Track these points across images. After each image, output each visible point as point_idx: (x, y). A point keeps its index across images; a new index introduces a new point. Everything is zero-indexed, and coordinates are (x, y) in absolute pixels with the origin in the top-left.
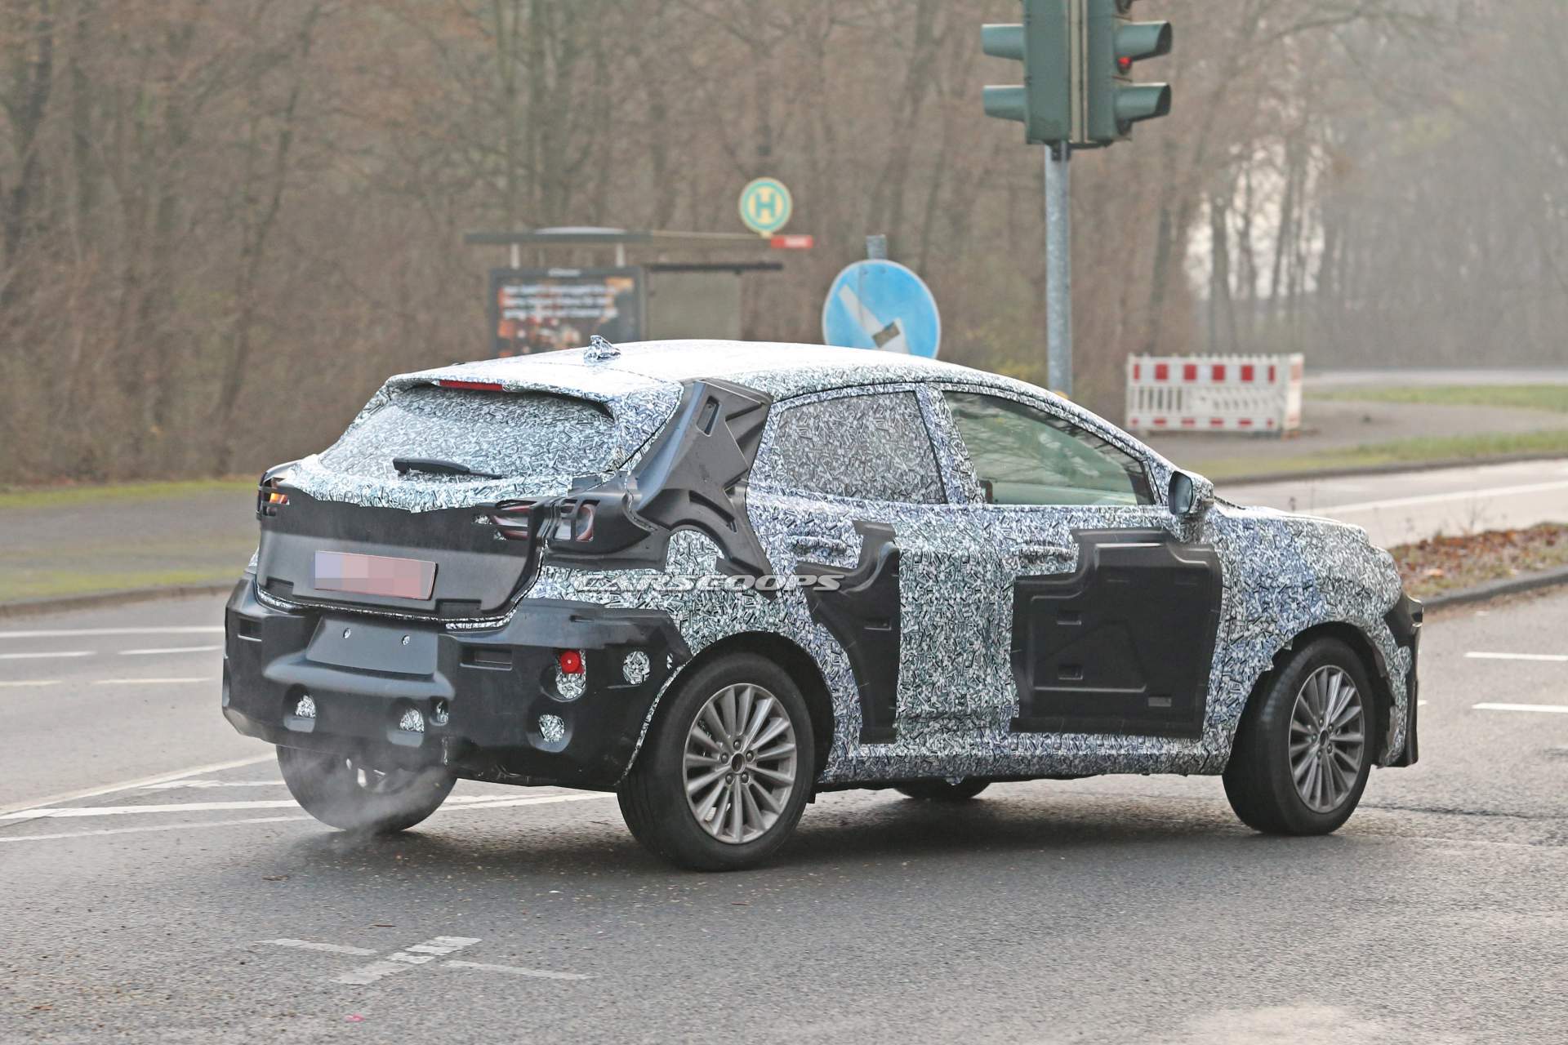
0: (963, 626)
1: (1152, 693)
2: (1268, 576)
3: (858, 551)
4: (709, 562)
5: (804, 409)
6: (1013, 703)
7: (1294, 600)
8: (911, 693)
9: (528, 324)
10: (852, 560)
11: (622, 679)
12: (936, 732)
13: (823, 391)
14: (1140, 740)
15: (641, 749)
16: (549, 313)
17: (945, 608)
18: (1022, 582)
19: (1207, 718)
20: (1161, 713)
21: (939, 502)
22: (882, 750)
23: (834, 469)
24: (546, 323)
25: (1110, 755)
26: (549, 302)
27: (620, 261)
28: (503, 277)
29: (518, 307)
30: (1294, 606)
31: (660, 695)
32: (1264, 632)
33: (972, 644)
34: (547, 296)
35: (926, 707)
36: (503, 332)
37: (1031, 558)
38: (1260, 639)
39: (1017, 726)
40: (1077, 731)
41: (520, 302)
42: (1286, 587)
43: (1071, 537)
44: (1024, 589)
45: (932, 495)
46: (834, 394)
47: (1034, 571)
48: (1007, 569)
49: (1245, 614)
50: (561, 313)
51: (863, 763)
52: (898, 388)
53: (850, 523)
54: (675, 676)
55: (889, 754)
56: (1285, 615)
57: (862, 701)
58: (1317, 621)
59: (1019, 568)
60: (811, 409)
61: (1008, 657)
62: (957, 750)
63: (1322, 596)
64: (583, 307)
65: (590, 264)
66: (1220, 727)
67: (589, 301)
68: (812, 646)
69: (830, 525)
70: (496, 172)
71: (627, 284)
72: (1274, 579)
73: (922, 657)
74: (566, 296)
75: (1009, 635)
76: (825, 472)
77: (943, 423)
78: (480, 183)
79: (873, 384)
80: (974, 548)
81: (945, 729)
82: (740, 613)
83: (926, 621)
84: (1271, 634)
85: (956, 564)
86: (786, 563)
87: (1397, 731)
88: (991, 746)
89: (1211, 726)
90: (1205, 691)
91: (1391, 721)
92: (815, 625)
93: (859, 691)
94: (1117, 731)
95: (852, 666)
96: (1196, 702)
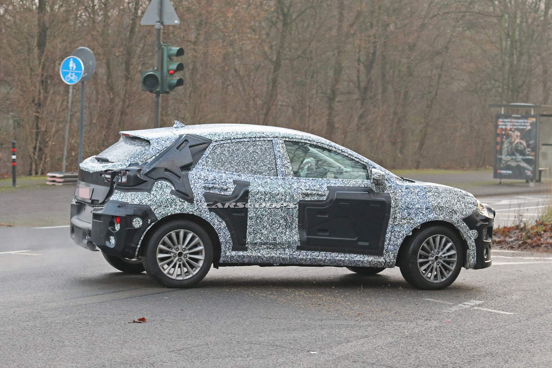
0: (275, 215)
1: (359, 240)
2: (411, 204)
3: (232, 190)
4: (168, 191)
5: (225, 145)
6: (297, 241)
7: (421, 213)
8: (252, 236)
9: (506, 130)
10: (229, 192)
11: (132, 225)
12: (265, 249)
13: (234, 139)
14: (355, 255)
15: (139, 248)
16: (512, 127)
18: (302, 202)
19: (385, 249)
20: (364, 247)
21: (274, 175)
22: (241, 253)
23: (232, 164)
24: (511, 130)
25: (341, 260)
26: (512, 124)
27: (532, 113)
28: (499, 116)
29: (503, 125)
31: (146, 232)
32: (408, 223)
33: (279, 221)
34: (511, 122)
35: (259, 241)
36: (498, 132)
37: (307, 195)
38: (406, 225)
39: (299, 248)
40: (326, 251)
41: (504, 124)
42: (418, 208)
43: (326, 189)
44: (303, 206)
45: (272, 173)
46: (238, 140)
47: (308, 199)
48: (296, 198)
49: (401, 216)
50: (515, 127)
51: (233, 257)
52: (265, 139)
53: (232, 181)
54: (151, 226)
55: (244, 255)
56: (417, 217)
57: (232, 237)
58: (430, 220)
59: (301, 197)
60: (228, 145)
61: (297, 226)
62: (273, 255)
63: (434, 212)
64: (521, 126)
65: (524, 114)
66: (391, 253)
67: (523, 124)
68: (208, 219)
69: (223, 181)
70: (498, 87)
71: (534, 120)
72: (414, 205)
73: (257, 224)
74: (516, 122)
75: (297, 219)
76: (228, 165)
77: (281, 151)
78: (494, 90)
79: (255, 138)
80: (282, 190)
81: (267, 248)
82: (178, 207)
83: (259, 213)
84: (411, 223)
85: (273, 195)
86: (200, 192)
87: (471, 257)
88: (288, 254)
89: (387, 252)
90: (384, 241)
91: (467, 254)
92: (210, 212)
93: (231, 234)
94: (344, 252)
95: (227, 226)
96: (380, 245)
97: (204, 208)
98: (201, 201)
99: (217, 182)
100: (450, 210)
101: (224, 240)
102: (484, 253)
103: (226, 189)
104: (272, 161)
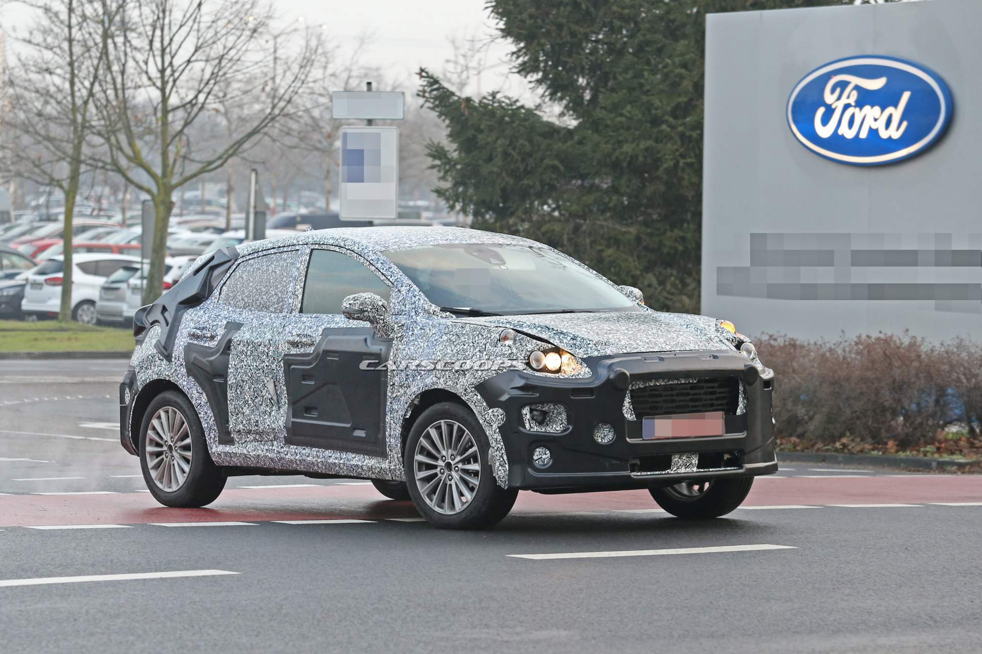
0: (257, 381)
1: (354, 428)
3: (219, 338)
4: (154, 342)
6: (282, 427)
8: (234, 418)
11: (124, 401)
12: (252, 441)
15: (132, 438)
17: (248, 371)
18: (286, 358)
19: (387, 444)
20: (361, 440)
21: (279, 312)
22: (227, 449)
30: (419, 377)
31: (132, 410)
32: (405, 393)
33: (262, 392)
35: (241, 426)
37: (294, 344)
38: (403, 397)
39: (289, 441)
40: (319, 447)
43: (322, 333)
44: (289, 362)
47: (294, 351)
48: (281, 349)
49: (399, 382)
51: (221, 455)
52: (294, 248)
53: (225, 322)
54: (135, 401)
55: (229, 451)
56: (414, 383)
57: (216, 420)
58: (427, 388)
59: (287, 349)
60: (252, 261)
61: (286, 401)
62: (260, 452)
63: (434, 372)
66: (394, 451)
68: (185, 388)
73: (238, 398)
75: (285, 388)
80: (268, 338)
81: (255, 440)
82: (156, 369)
83: (239, 378)
84: (407, 394)
85: (256, 346)
86: (182, 343)
88: (276, 451)
89: (390, 450)
90: (384, 429)
91: (490, 457)
92: (188, 377)
93: (214, 415)
95: (209, 400)
96: (380, 436)
97: (182, 369)
98: (179, 357)
99: (208, 326)
101: (206, 425)
102: (535, 457)
103: (212, 338)
104: (286, 286)
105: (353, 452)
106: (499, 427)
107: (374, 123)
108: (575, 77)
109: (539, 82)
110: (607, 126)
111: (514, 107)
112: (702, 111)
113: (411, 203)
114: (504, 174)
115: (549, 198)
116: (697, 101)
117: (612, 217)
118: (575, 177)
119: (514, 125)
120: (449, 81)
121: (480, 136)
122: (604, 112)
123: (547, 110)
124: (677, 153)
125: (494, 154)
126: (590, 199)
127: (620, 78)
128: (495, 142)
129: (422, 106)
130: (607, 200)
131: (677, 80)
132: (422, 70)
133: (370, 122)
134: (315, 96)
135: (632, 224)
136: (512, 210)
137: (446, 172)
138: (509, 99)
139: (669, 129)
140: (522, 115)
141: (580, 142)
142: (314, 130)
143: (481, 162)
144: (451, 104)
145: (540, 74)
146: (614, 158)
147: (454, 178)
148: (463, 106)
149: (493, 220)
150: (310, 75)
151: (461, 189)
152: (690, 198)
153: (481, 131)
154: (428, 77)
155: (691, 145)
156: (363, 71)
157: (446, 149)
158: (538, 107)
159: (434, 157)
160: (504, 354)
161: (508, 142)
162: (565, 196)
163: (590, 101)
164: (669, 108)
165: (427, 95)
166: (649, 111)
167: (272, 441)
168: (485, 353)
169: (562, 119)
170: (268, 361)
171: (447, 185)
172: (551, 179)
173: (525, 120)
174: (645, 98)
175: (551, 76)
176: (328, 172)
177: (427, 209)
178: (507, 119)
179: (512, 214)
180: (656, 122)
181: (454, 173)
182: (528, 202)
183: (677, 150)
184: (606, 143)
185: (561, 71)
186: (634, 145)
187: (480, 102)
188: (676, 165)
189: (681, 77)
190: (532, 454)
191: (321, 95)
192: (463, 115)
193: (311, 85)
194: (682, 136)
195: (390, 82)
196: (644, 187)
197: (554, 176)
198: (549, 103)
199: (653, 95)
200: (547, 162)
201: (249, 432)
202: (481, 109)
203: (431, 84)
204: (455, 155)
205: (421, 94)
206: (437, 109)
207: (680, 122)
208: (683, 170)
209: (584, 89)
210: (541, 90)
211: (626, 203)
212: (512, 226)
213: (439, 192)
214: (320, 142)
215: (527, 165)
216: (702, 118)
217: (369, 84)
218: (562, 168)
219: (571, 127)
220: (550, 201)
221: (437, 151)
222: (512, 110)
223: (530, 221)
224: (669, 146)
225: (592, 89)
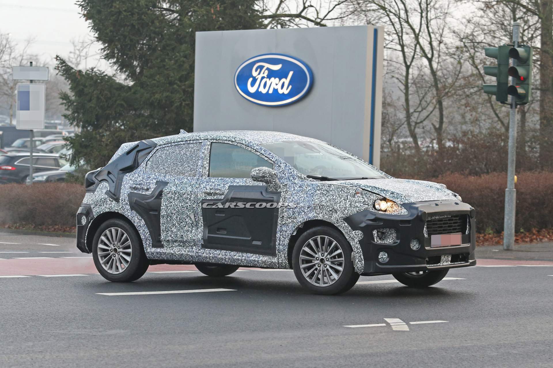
0: (182, 214)
1: (253, 240)
3: (152, 190)
4: (105, 191)
6: (201, 239)
7: (303, 211)
8: (165, 233)
10: (149, 192)
11: (81, 223)
12: (177, 246)
14: (251, 255)
17: (176, 208)
19: (277, 249)
20: (258, 246)
21: (193, 176)
22: (159, 250)
25: (238, 259)
30: (303, 213)
31: (88, 228)
33: (185, 220)
35: (170, 238)
37: (209, 194)
38: (291, 224)
39: (204, 246)
40: (226, 250)
42: (302, 207)
43: (228, 188)
45: (192, 174)
46: (176, 144)
47: (209, 198)
48: (199, 197)
49: (287, 215)
51: (153, 253)
52: (197, 142)
53: (155, 181)
54: (91, 223)
55: (162, 252)
56: (299, 216)
57: (151, 234)
58: (310, 219)
59: (204, 196)
60: (167, 148)
61: (202, 225)
62: (183, 252)
63: (314, 210)
66: (282, 253)
68: (130, 217)
69: (147, 182)
73: (168, 222)
75: (202, 218)
80: (190, 190)
81: (179, 245)
82: (108, 206)
83: (169, 212)
84: (294, 222)
85: (181, 195)
86: (126, 192)
87: (357, 260)
88: (195, 252)
89: (279, 252)
90: (275, 241)
91: (352, 256)
92: (132, 211)
93: (150, 232)
94: (243, 251)
95: (146, 224)
96: (272, 244)
97: (127, 206)
98: (124, 200)
99: (143, 183)
100: (330, 209)
101: (144, 237)
102: (379, 257)
103: (147, 190)
104: (195, 162)
105: (251, 253)
106: (359, 241)
107: (33, 82)
108: (132, 61)
109: (115, 63)
110: (148, 85)
111: (102, 75)
112: (194, 78)
113: (52, 122)
114: (97, 108)
115: (119, 120)
116: (191, 73)
117: (149, 130)
118: (132, 110)
119: (102, 84)
120: (71, 62)
121: (85, 89)
122: (146, 78)
123: (118, 77)
124: (182, 99)
125: (92, 98)
126: (139, 120)
127: (154, 62)
128: (93, 92)
129: (57, 74)
130: (147, 121)
131: (182, 63)
132: (57, 56)
133: (31, 81)
134: (5, 69)
135: (159, 133)
136: (101, 125)
137: (69, 106)
138: (100, 71)
139: (178, 87)
140: (106, 79)
141: (135, 93)
142: (4, 85)
143: (86, 102)
144: (71, 74)
145: (115, 59)
146: (151, 101)
147: (72, 110)
148: (77, 74)
149: (91, 130)
150: (2, 58)
151: (76, 115)
152: (188, 121)
153: (86, 87)
154: (60, 60)
155: (188, 95)
156: (29, 57)
157: (69, 95)
158: (114, 75)
159: (63, 99)
160: (360, 202)
161: (99, 92)
162: (127, 119)
163: (139, 73)
164: (178, 77)
165: (60, 68)
166: (168, 78)
167: (192, 246)
168: (348, 201)
169: (125, 82)
170: (190, 203)
171: (69, 113)
172: (120, 110)
173: (108, 82)
174: (166, 72)
175: (120, 60)
176: (11, 106)
177: (60, 124)
178: (99, 81)
179: (101, 127)
180: (171, 83)
181: (73, 106)
182: (109, 121)
183: (181, 97)
184: (147, 93)
185: (126, 58)
186: (161, 94)
187: (86, 73)
188: (181, 104)
189: (184, 62)
190: (378, 255)
191: (8, 68)
192: (77, 78)
193: (3, 63)
194: (184, 91)
195: (42, 62)
196: (165, 115)
197: (121, 109)
198: (119, 73)
199: (170, 70)
200: (118, 102)
201: (176, 241)
202: (86, 76)
203: (62, 63)
204: (73, 98)
205: (57, 68)
206: (65, 76)
207: (183, 84)
208: (184, 107)
209: (137, 67)
210: (115, 67)
211: (157, 123)
212: (101, 133)
213: (65, 116)
214: (7, 91)
215: (108, 104)
216: (194, 82)
217: (31, 63)
218: (125, 105)
219: (130, 85)
220: (120, 122)
221: (64, 96)
222: (101, 76)
223: (110, 131)
224: (178, 95)
225: (140, 67)
